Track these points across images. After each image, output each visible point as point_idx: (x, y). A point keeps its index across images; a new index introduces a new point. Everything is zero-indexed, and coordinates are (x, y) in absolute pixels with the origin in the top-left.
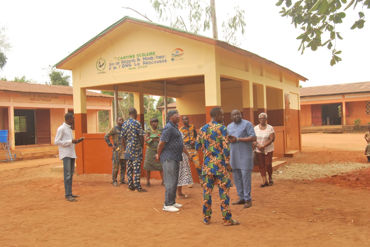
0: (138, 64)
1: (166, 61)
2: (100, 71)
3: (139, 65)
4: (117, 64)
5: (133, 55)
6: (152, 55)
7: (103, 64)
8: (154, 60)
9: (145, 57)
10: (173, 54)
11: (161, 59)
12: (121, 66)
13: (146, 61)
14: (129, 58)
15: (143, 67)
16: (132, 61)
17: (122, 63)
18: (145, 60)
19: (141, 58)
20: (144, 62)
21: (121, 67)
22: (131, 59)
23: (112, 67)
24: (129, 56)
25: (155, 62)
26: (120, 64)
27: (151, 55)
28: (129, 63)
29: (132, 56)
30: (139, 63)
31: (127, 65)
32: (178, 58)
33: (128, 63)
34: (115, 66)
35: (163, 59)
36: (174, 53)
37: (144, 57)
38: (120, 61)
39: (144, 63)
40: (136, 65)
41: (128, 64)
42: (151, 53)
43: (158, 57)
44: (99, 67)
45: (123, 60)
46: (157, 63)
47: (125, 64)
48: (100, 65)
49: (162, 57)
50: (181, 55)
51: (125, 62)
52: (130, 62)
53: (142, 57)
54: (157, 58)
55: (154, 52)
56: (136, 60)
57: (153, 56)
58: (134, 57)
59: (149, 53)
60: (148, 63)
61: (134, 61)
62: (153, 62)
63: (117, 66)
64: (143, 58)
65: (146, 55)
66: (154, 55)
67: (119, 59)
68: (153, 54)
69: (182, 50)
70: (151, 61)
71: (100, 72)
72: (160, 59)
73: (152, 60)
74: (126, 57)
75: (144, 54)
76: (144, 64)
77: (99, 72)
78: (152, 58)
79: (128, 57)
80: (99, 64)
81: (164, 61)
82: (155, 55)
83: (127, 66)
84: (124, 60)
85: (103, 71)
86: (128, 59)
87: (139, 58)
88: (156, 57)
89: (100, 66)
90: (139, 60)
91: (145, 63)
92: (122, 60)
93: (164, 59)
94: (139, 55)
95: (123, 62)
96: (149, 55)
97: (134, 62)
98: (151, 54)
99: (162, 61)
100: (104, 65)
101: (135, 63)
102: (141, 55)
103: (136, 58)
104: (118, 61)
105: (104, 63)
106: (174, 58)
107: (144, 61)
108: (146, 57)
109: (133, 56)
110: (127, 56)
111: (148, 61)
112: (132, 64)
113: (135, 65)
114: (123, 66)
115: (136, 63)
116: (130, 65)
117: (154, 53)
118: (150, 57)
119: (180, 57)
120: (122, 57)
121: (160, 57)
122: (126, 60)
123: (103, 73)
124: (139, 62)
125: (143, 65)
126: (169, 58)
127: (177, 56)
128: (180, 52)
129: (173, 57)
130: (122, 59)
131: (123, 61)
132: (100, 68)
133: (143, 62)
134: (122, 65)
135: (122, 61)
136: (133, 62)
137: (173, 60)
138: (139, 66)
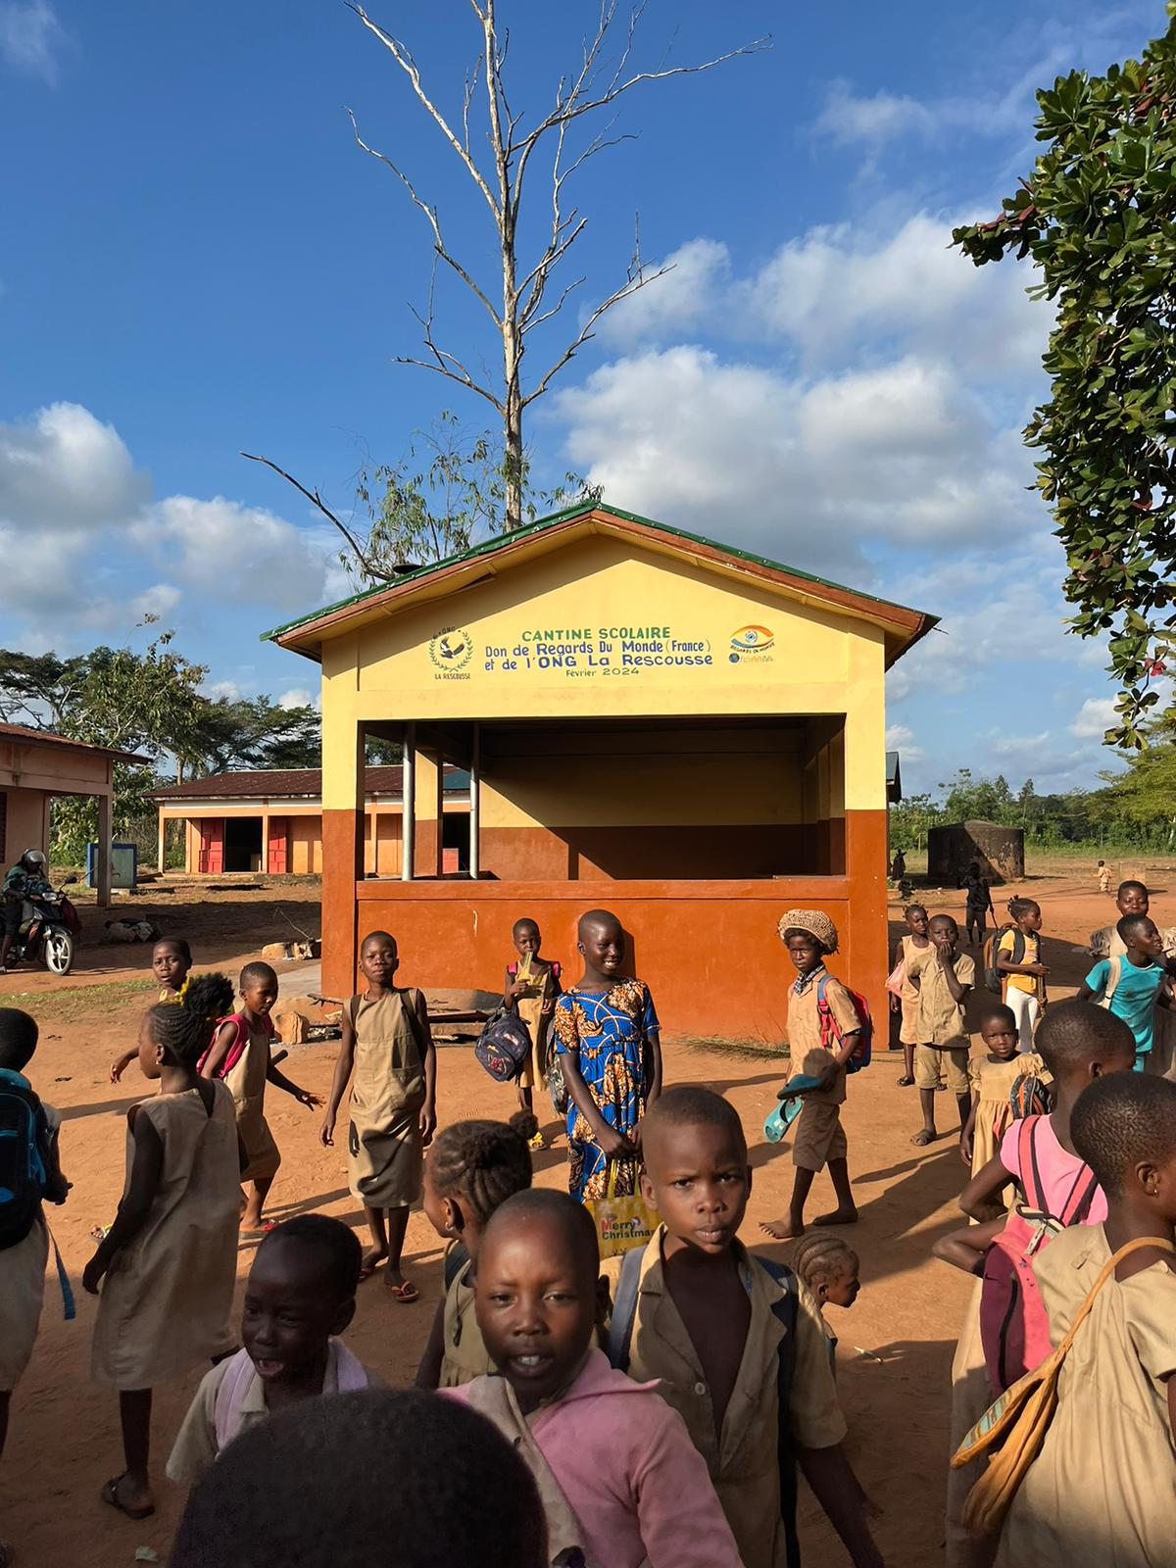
0: (604, 661)
1: (708, 660)
2: (446, 668)
3: (608, 663)
4: (517, 652)
5: (586, 631)
6: (659, 637)
7: (461, 648)
8: (664, 655)
9: (632, 642)
10: (734, 641)
11: (693, 654)
12: (537, 660)
13: (634, 655)
14: (568, 638)
15: (622, 671)
16: (578, 649)
17: (539, 653)
18: (628, 652)
19: (617, 644)
20: (627, 658)
21: (535, 664)
22: (578, 642)
23: (499, 660)
24: (568, 632)
25: (669, 661)
26: (533, 652)
27: (653, 637)
28: (566, 655)
29: (580, 631)
30: (607, 659)
31: (558, 659)
32: (752, 654)
33: (563, 652)
34: (512, 658)
35: (699, 653)
36: (742, 638)
37: (628, 641)
38: (532, 646)
39: (624, 660)
40: (593, 662)
41: (564, 658)
42: (655, 632)
43: (679, 645)
44: (443, 656)
45: (543, 641)
46: (677, 663)
47: (549, 656)
48: (446, 650)
49: (697, 647)
50: (764, 646)
51: (550, 651)
52: (570, 652)
53: (620, 640)
54: (676, 648)
55: (664, 629)
56: (596, 647)
57: (663, 641)
58: (586, 637)
59: (647, 629)
60: (643, 661)
61: (584, 648)
62: (659, 660)
63: (521, 660)
64: (624, 642)
65: (635, 634)
66: (664, 636)
67: (527, 636)
68: (661, 634)
69: (768, 633)
70: (653, 655)
71: (447, 672)
72: (687, 653)
73: (657, 653)
74: (556, 635)
75: (625, 632)
76: (624, 664)
77: (441, 672)
78: (658, 647)
79: (564, 635)
80: (444, 646)
81: (703, 659)
82: (671, 639)
83: (560, 665)
84: (549, 642)
85: (460, 672)
86: (564, 642)
87: (608, 641)
88: (674, 646)
89: (448, 655)
90: (604, 647)
91: (630, 661)
92: (538, 641)
93: (703, 655)
94: (608, 632)
95: (544, 650)
96: (648, 637)
97: (587, 654)
98: (653, 634)
99: (693, 659)
100: (465, 651)
101: (590, 657)
102: (615, 633)
103: (595, 641)
104: (523, 644)
105: (466, 646)
106: (740, 654)
107: (625, 653)
108: (636, 641)
109: (586, 634)
110: (560, 632)
111: (643, 654)
112: (581, 658)
113: (591, 664)
114: (544, 662)
115: (597, 656)
116: (570, 660)
117: (665, 632)
118: (650, 641)
119: (761, 654)
120: (538, 633)
121: (689, 647)
122: (556, 642)
123: (459, 677)
124: (606, 654)
125: (620, 666)
126: (721, 652)
127: (752, 649)
128: (762, 638)
129: (735, 652)
130: (541, 639)
131: (542, 647)
132: (446, 661)
133: (624, 656)
134: (538, 657)
135: (538, 646)
136: (584, 652)
137: (734, 658)
138: (606, 666)
